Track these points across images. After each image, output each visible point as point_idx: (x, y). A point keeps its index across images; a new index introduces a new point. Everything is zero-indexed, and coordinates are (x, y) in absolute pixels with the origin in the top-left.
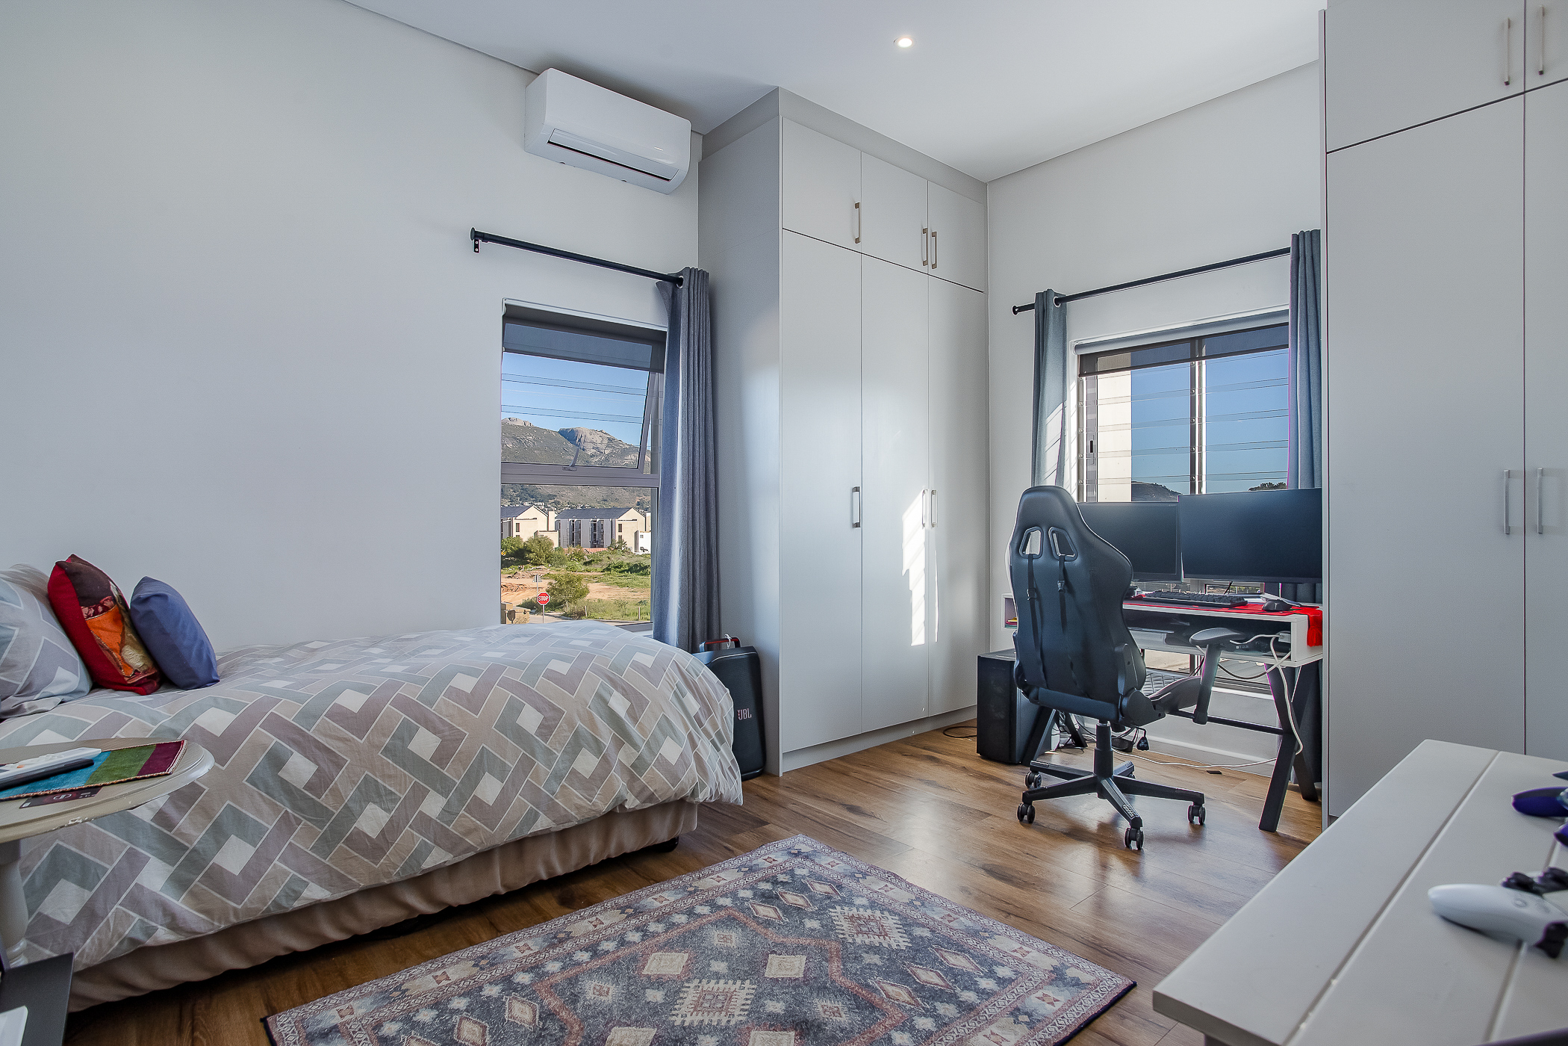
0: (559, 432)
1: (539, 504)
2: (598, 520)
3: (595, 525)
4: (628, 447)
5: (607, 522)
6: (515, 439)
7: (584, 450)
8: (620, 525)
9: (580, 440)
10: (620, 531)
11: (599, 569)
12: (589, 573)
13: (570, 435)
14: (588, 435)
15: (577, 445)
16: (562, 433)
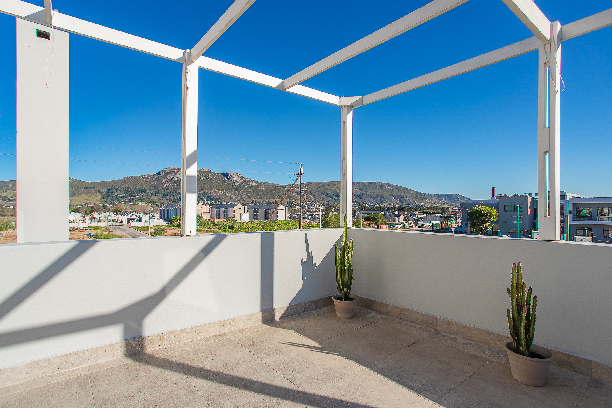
0: (221, 174)
1: (213, 202)
2: (226, 208)
3: (225, 210)
4: (248, 180)
5: (229, 209)
6: (205, 176)
7: (231, 181)
8: (234, 211)
9: (229, 177)
10: (234, 213)
11: (217, 228)
12: (213, 229)
13: (226, 175)
14: (233, 175)
15: (228, 179)
16: (223, 174)
